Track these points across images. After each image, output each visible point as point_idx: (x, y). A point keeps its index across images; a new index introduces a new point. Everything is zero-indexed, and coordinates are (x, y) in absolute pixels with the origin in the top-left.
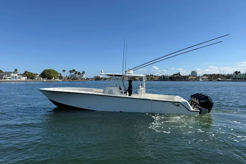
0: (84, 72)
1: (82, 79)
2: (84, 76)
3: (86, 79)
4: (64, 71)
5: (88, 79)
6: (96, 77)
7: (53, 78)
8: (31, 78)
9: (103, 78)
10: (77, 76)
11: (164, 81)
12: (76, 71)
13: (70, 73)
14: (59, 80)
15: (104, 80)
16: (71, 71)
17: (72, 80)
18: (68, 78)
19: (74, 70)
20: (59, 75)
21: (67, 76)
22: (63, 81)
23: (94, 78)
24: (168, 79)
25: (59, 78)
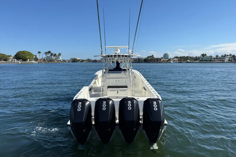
0: (60, 54)
1: (59, 61)
2: (61, 58)
3: (63, 61)
4: (39, 52)
5: (64, 61)
6: (73, 58)
7: (28, 60)
8: (5, 60)
9: (80, 60)
10: (53, 58)
11: (139, 63)
12: (51, 52)
13: (46, 55)
14: (35, 62)
15: (81, 62)
16: (47, 52)
17: (48, 61)
18: (44, 60)
19: (49, 52)
20: (34, 57)
21: (42, 58)
22: (38, 63)
23: (71, 60)
24: (143, 61)
25: (35, 60)
